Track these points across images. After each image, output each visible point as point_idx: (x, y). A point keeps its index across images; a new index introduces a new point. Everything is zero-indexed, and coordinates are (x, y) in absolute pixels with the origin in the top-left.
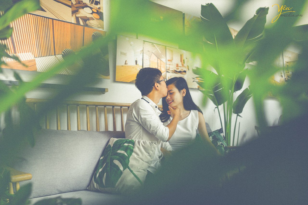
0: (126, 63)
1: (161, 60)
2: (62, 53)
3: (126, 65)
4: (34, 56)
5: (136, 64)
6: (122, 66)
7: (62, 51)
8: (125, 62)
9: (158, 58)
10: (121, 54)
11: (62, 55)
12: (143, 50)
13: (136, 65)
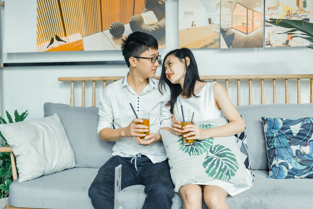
0: (194, 25)
1: (253, 11)
2: (110, 28)
3: (193, 27)
4: (81, 36)
5: (210, 23)
6: (188, 29)
7: (110, 25)
8: (192, 24)
9: (247, 9)
10: (185, 15)
11: (110, 30)
12: (220, 3)
13: (210, 25)
